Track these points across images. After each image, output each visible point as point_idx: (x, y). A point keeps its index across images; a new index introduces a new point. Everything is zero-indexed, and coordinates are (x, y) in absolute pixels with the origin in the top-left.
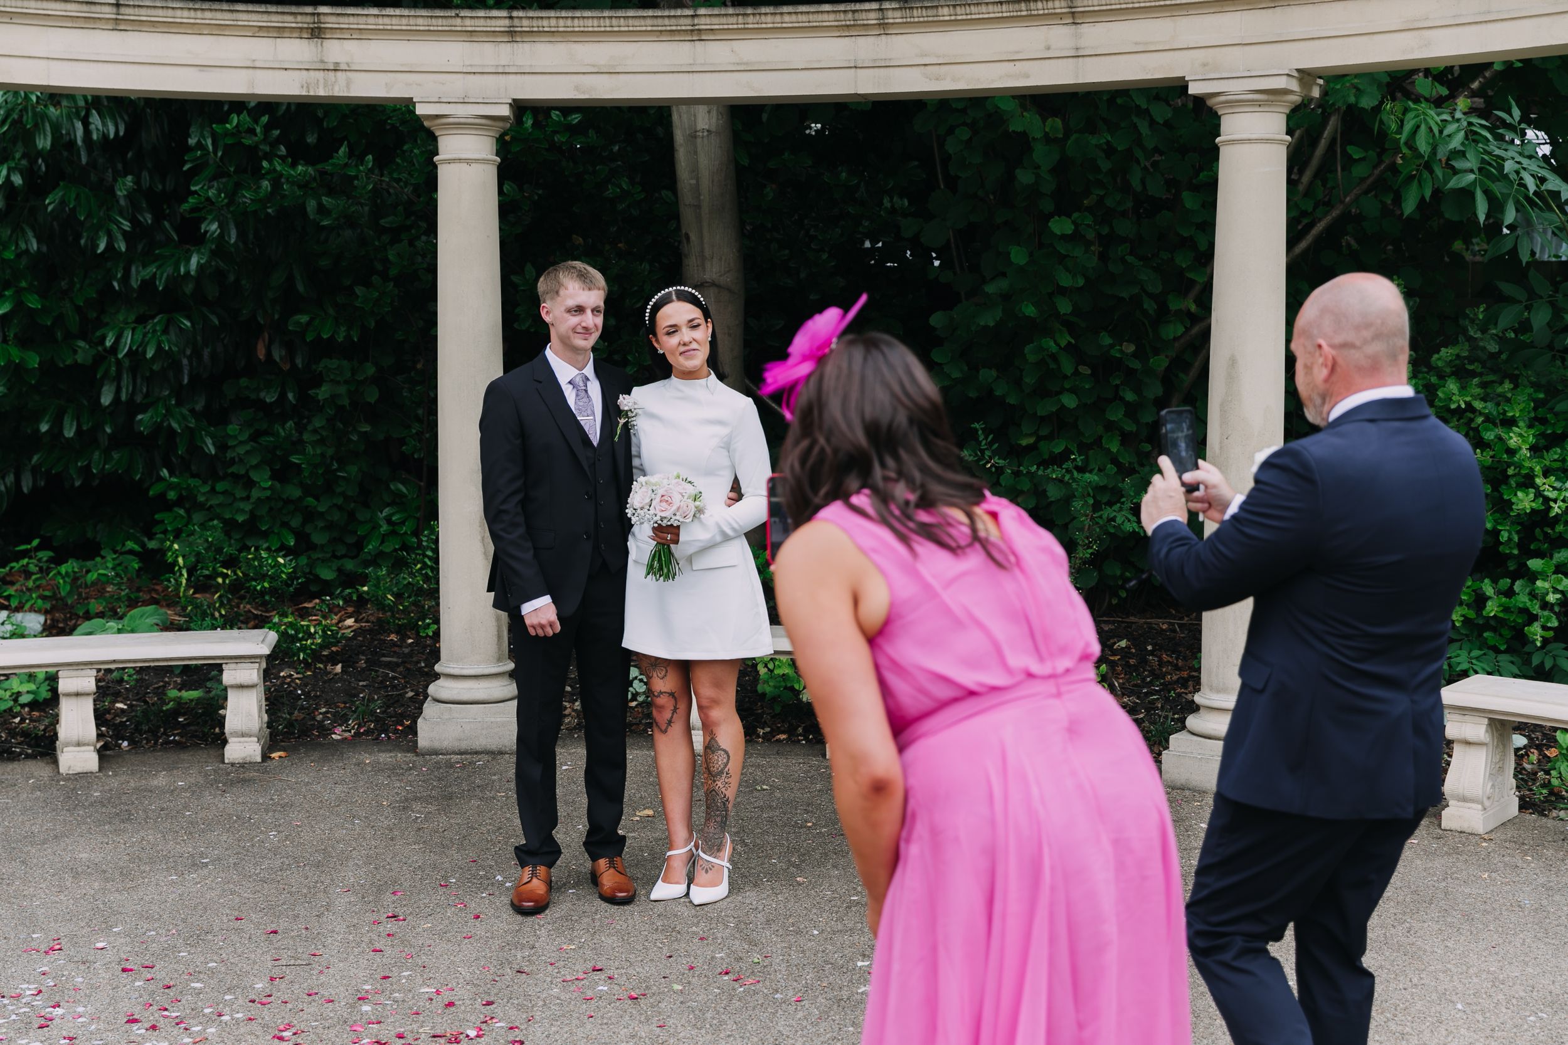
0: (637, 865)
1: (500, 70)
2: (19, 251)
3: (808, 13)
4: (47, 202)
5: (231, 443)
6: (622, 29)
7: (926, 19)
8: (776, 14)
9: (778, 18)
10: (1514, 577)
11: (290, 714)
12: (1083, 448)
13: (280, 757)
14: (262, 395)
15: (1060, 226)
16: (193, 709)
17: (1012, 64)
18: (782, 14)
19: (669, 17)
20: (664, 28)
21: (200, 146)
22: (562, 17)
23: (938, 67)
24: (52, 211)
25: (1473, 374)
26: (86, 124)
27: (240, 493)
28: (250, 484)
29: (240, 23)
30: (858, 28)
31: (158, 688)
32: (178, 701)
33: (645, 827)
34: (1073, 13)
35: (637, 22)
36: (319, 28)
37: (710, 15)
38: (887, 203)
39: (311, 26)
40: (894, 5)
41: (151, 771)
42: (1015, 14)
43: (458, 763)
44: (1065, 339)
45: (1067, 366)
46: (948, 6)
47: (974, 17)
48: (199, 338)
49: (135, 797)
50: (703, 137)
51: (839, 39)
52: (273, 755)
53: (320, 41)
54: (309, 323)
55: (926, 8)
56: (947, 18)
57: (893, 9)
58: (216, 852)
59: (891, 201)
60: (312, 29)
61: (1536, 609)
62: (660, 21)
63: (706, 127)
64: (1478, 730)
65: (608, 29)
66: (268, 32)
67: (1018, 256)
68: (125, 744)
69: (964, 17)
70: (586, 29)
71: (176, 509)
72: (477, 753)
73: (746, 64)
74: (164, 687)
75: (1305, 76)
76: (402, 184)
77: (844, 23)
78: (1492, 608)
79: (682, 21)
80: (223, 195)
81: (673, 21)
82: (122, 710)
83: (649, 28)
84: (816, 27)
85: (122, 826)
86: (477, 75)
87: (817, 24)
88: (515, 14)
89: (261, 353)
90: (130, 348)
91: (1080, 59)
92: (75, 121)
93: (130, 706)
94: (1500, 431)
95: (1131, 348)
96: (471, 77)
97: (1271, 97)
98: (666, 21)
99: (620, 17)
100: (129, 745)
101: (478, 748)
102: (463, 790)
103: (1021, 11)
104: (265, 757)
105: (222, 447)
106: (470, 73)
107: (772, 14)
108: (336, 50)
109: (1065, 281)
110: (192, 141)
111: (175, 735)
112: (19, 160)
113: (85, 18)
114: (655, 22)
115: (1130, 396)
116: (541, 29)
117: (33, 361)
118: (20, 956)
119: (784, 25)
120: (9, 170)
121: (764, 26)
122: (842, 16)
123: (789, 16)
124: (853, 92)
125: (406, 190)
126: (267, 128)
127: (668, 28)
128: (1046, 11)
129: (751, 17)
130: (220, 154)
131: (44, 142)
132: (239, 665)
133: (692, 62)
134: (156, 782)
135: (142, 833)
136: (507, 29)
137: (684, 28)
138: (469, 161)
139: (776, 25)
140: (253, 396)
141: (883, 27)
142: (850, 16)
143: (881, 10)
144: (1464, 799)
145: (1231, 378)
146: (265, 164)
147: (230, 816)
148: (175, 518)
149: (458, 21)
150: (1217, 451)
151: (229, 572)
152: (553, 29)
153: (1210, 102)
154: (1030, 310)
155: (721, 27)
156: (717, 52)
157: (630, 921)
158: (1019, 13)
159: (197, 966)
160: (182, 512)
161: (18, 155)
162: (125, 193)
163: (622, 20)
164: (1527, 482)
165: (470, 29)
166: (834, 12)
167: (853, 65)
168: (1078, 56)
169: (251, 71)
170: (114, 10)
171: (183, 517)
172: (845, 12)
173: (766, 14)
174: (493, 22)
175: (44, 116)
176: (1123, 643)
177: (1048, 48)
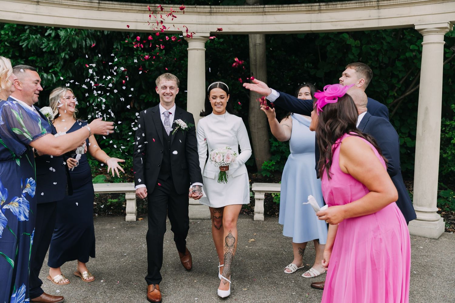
0: (256, 258)
1: (207, 23)
2: (67, 77)
3: (298, 6)
4: (75, 62)
5: (124, 130)
6: (243, 11)
7: (333, 8)
8: (288, 7)
9: (289, 8)
11: (142, 206)
13: (141, 219)
14: (132, 117)
16: (115, 205)
17: (358, 21)
18: (290, 7)
19: (257, 8)
20: (255, 11)
21: (117, 48)
22: (226, 8)
23: (335, 22)
24: (76, 65)
26: (86, 42)
28: (128, 141)
29: (133, 9)
30: (312, 11)
31: (105, 198)
32: (111, 202)
33: (253, 245)
34: (378, 6)
35: (247, 9)
36: (156, 11)
37: (269, 7)
38: (306, 65)
39: (154, 10)
40: (324, 4)
41: (105, 224)
42: (360, 6)
43: (192, 222)
46: (340, 4)
47: (348, 7)
48: (115, 101)
49: (101, 232)
50: (258, 45)
51: (306, 14)
52: (139, 219)
53: (156, 14)
54: (145, 97)
55: (333, 5)
56: (339, 8)
57: (323, 5)
58: (128, 251)
59: (307, 65)
60: (154, 11)
62: (254, 9)
63: (259, 42)
65: (239, 11)
66: (141, 11)
68: (97, 215)
69: (345, 7)
70: (232, 11)
71: (108, 148)
72: (197, 219)
73: (278, 22)
74: (107, 198)
75: (451, 23)
76: (172, 59)
77: (308, 9)
79: (260, 9)
80: (124, 61)
81: (258, 9)
82: (95, 204)
83: (250, 11)
84: (300, 11)
85: (99, 242)
86: (200, 25)
87: (300, 10)
88: (212, 7)
89: (132, 105)
90: (97, 103)
91: (380, 19)
92: (83, 41)
93: (97, 203)
96: (199, 25)
97: (441, 30)
98: (256, 9)
99: (242, 8)
100: (98, 215)
101: (197, 218)
102: (196, 231)
103: (362, 5)
104: (137, 219)
105: (121, 131)
106: (198, 24)
107: (287, 7)
108: (160, 17)
110: (115, 47)
111: (111, 212)
112: (68, 51)
113: (89, 7)
114: (253, 9)
116: (219, 11)
118: (73, 289)
119: (290, 10)
120: (65, 54)
121: (284, 10)
122: (308, 7)
123: (292, 7)
124: (310, 30)
125: (173, 60)
127: (256, 11)
128: (370, 5)
129: (281, 8)
130: (122, 50)
131: (75, 46)
132: (130, 193)
133: (262, 21)
134: (107, 227)
135: (105, 244)
136: (209, 11)
137: (261, 11)
138: (197, 49)
139: (288, 10)
140: (129, 117)
141: (320, 10)
142: (310, 7)
143: (320, 5)
145: (426, 113)
146: (135, 52)
147: (130, 239)
148: (107, 150)
149: (196, 9)
150: (421, 135)
151: (123, 166)
152: (223, 11)
153: (421, 32)
155: (272, 11)
156: (270, 18)
157: (261, 279)
158: (362, 6)
159: (129, 295)
160: (109, 148)
161: (67, 50)
162: (96, 60)
163: (243, 9)
165: (199, 11)
166: (305, 6)
167: (310, 22)
168: (379, 19)
169: (136, 23)
170: (98, 4)
171: (109, 150)
172: (309, 6)
173: (285, 7)
174: (206, 9)
175: (75, 39)
177: (370, 16)
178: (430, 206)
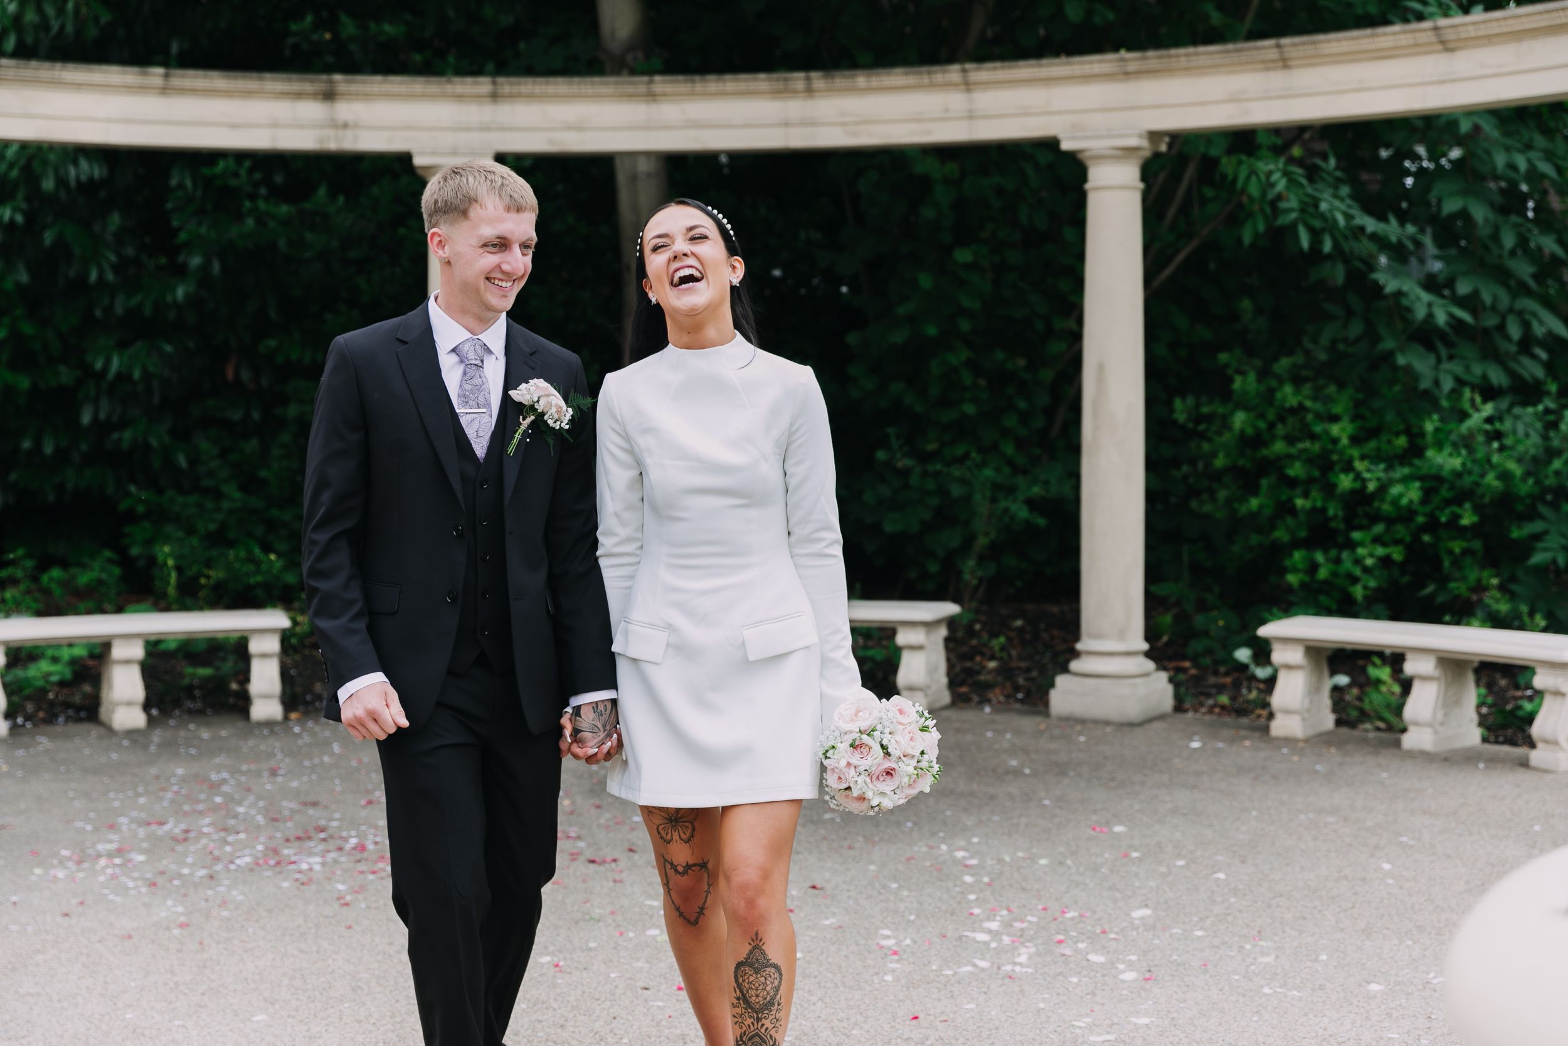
1: (484, 126)
4: (43, 234)
5: (202, 458)
6: (589, 92)
7: (845, 86)
9: (721, 84)
10: (1342, 547)
12: (981, 450)
13: (300, 718)
14: (228, 413)
15: (963, 256)
17: (917, 122)
19: (629, 82)
20: (624, 92)
21: (181, 186)
22: (538, 83)
23: (855, 125)
24: (49, 246)
25: (1306, 380)
26: (76, 168)
27: (209, 505)
28: (218, 495)
29: (266, 88)
30: (787, 93)
32: (193, 676)
34: (967, 83)
35: (601, 87)
36: (332, 93)
37: (663, 82)
38: (802, 235)
39: (325, 90)
40: (819, 73)
42: (919, 82)
44: (964, 354)
45: (967, 379)
48: (177, 361)
50: (642, 178)
52: (294, 714)
53: (331, 102)
54: (278, 347)
57: (818, 77)
60: (326, 93)
61: (1357, 572)
63: (645, 170)
64: (1296, 656)
65: (577, 92)
66: (289, 95)
67: (926, 281)
70: (557, 93)
73: (693, 121)
75: (1154, 136)
77: (776, 88)
78: (1323, 573)
79: (640, 87)
81: (633, 86)
83: (612, 92)
84: (753, 91)
86: (464, 131)
87: (754, 89)
88: (498, 80)
89: (230, 374)
90: (117, 370)
91: (974, 120)
92: (67, 164)
94: (1326, 426)
95: (1021, 362)
96: (459, 132)
98: (627, 86)
99: (587, 82)
103: (924, 80)
104: (286, 718)
105: (193, 462)
106: (458, 129)
108: (345, 110)
109: (966, 302)
110: (174, 182)
112: (22, 200)
113: (138, 87)
114: (618, 86)
115: (1022, 405)
116: (520, 93)
117: (24, 383)
119: (726, 90)
120: (13, 209)
121: (707, 88)
122: (775, 83)
123: (731, 80)
124: (784, 145)
126: (251, 171)
127: (627, 92)
128: (945, 80)
130: (199, 192)
132: (262, 636)
133: (647, 119)
136: (489, 90)
137: (640, 92)
139: (718, 90)
140: (219, 415)
141: (809, 91)
142: (781, 83)
143: (807, 78)
144: (1287, 712)
145: (1100, 379)
146: (247, 203)
149: (449, 87)
151: (211, 573)
152: (530, 92)
153: (1080, 156)
154: (932, 331)
155: (672, 90)
156: (669, 110)
158: (922, 82)
161: (20, 197)
162: (114, 229)
163: (589, 84)
164: (1348, 467)
165: (458, 93)
166: (768, 79)
167: (784, 121)
168: (972, 117)
170: (163, 80)
172: (777, 79)
174: (478, 88)
175: (47, 162)
176: (1019, 623)
177: (947, 110)
178: (1122, 635)
